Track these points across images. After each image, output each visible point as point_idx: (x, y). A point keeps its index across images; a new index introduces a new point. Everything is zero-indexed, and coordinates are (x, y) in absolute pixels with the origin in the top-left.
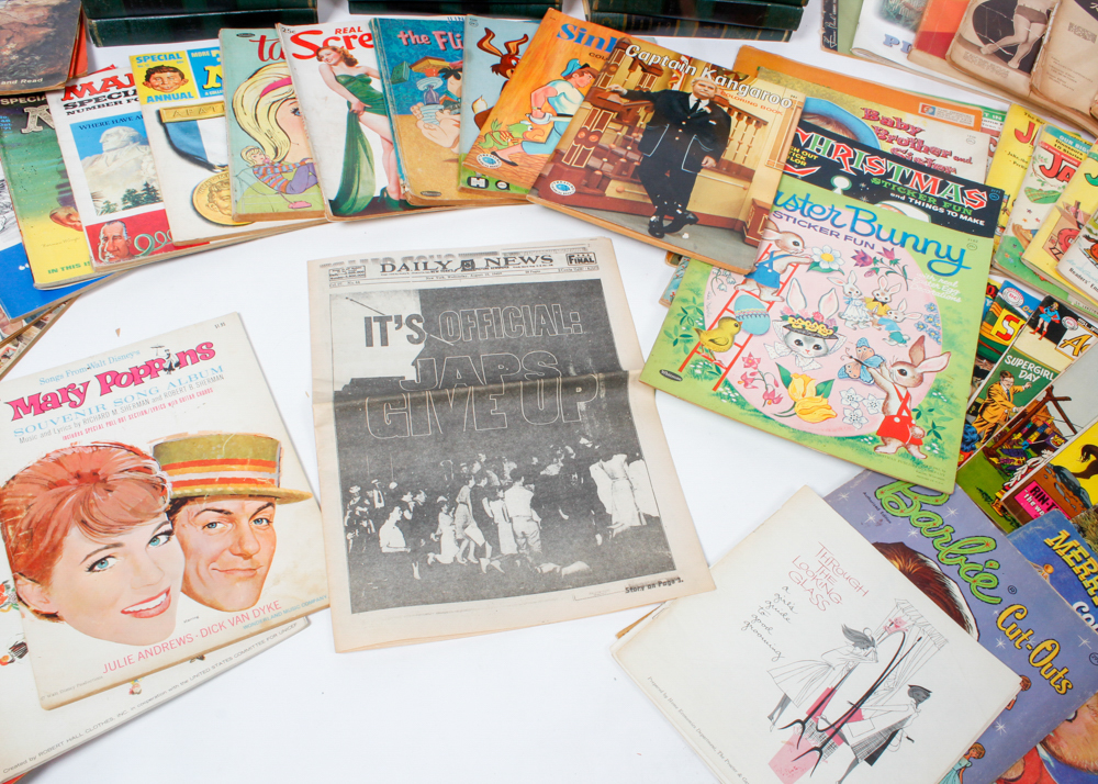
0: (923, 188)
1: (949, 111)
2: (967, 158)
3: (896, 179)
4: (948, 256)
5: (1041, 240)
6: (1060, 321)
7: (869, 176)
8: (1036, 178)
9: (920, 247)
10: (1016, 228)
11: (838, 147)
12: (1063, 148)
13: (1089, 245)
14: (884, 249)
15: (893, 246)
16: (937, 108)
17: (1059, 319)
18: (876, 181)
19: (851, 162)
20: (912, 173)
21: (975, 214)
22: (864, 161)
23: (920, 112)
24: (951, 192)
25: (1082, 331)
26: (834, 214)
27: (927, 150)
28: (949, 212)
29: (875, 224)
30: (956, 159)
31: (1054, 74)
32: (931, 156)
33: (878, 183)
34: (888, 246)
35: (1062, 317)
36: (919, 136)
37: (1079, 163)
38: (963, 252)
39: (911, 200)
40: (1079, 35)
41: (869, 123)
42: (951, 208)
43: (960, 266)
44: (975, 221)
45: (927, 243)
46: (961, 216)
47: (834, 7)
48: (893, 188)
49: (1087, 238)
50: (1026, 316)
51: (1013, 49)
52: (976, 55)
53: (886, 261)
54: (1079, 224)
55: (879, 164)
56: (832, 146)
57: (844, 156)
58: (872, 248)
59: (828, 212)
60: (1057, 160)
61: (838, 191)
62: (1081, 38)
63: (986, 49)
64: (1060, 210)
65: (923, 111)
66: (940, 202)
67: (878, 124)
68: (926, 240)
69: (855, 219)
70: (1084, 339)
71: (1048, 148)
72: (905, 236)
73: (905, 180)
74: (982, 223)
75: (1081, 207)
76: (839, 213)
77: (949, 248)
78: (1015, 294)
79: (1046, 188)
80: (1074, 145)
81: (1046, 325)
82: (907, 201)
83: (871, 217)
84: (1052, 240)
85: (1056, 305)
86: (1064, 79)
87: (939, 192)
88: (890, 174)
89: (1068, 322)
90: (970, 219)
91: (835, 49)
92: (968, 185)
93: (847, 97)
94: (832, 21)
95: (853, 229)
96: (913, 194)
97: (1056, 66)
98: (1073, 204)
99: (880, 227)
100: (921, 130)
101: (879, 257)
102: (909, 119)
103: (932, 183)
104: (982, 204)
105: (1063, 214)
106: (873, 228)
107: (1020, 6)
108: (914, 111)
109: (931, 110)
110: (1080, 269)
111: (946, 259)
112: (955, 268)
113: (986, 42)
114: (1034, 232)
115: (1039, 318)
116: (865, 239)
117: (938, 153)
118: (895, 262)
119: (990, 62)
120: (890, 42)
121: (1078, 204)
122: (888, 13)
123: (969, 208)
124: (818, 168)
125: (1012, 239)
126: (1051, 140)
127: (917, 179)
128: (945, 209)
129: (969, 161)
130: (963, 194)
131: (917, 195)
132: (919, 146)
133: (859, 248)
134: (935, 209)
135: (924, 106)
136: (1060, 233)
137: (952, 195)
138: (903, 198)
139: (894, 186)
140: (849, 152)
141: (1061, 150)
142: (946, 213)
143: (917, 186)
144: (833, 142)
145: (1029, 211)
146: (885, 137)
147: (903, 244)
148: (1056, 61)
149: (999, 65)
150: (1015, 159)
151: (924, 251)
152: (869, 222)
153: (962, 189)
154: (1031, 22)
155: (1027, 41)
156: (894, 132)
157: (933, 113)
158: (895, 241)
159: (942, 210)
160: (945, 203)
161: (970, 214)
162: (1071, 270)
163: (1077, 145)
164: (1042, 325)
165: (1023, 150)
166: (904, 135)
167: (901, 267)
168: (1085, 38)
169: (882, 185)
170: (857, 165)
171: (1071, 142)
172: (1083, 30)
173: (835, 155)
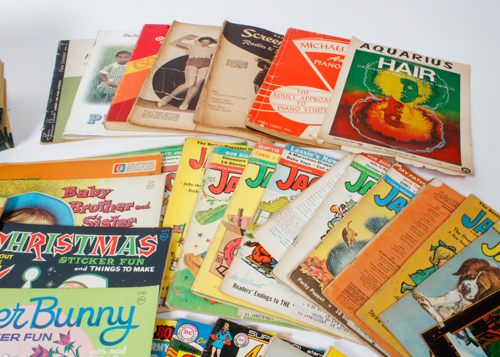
0: (104, 250)
1: (136, 163)
2: (146, 204)
3: (81, 252)
4: (120, 320)
5: (209, 263)
6: (232, 342)
7: (59, 256)
8: (205, 199)
9: (94, 321)
10: (188, 259)
11: (34, 237)
12: (229, 161)
13: (249, 251)
14: (61, 335)
15: (69, 328)
16: (127, 164)
17: (231, 339)
18: (63, 261)
19: (43, 248)
20: (96, 238)
21: (148, 262)
22: (55, 244)
23: (113, 173)
24: (128, 246)
25: (253, 343)
26: (18, 313)
27: (115, 208)
28: (124, 268)
29: (55, 310)
30: (138, 208)
31: (214, 104)
32: (117, 213)
33: (65, 261)
34: (65, 330)
35: (233, 337)
36: (108, 198)
37: (242, 169)
38: (133, 308)
39: (93, 267)
40: (234, 67)
41: (67, 201)
42: (126, 264)
43: (128, 328)
44: (147, 269)
45: (101, 311)
46: (136, 269)
47: (56, 104)
48: (77, 262)
49: (249, 244)
50: (201, 349)
51: (183, 95)
52: (153, 110)
53: (61, 348)
54: (242, 231)
55: (68, 240)
56: (29, 237)
57: (37, 246)
58: (49, 339)
59: (13, 313)
60: (224, 174)
61: (27, 285)
62: (236, 69)
63: (161, 102)
64: (225, 224)
65: (115, 171)
66: (117, 260)
67: (75, 199)
68: (100, 308)
69: (38, 310)
70: (255, 352)
71: (215, 167)
72: (82, 311)
73: (89, 249)
74: (152, 270)
75: (244, 214)
76: (23, 310)
77: (121, 309)
78: (189, 328)
79: (214, 206)
80: (238, 156)
81: (219, 351)
82: (89, 272)
83: (52, 302)
84: (218, 259)
85: (227, 326)
86: (223, 105)
87: (117, 252)
88: (75, 249)
89: (240, 339)
90: (143, 269)
91: (51, 140)
92: (143, 232)
93: (52, 182)
94: (52, 118)
95: (34, 325)
96: (94, 261)
97: (216, 97)
98: (236, 213)
99: (60, 310)
100: (111, 191)
101: (54, 346)
102: (101, 184)
103: (112, 244)
104: (154, 247)
105: (228, 227)
106: (52, 314)
107: (191, 59)
108: (108, 175)
109: (122, 168)
110: (242, 281)
111: (118, 324)
112: (125, 330)
113: (161, 96)
114: (203, 255)
115: (212, 347)
116: (43, 331)
117: (123, 208)
118: (69, 347)
119: (164, 111)
120: (94, 119)
121: (241, 211)
122: (95, 95)
123: (142, 257)
124: (12, 267)
125: (183, 271)
126: (218, 159)
127: (100, 244)
128: (121, 266)
129: (148, 207)
130: (138, 245)
131: (98, 261)
132: (107, 207)
133: (36, 345)
134: (112, 269)
135: (116, 166)
136: (226, 248)
137: (128, 250)
138: (85, 269)
139: (79, 259)
140: (42, 238)
141: (228, 164)
142: (122, 269)
143: (99, 252)
144: (30, 234)
145: (200, 235)
146: (78, 208)
147: (78, 323)
148: (216, 93)
149: (172, 112)
150: (190, 187)
151: (97, 324)
152: (49, 310)
153: (137, 240)
154: (198, 68)
155: (195, 84)
156: (87, 201)
157: (123, 171)
158: (72, 321)
159: (118, 269)
160: (122, 260)
161: (142, 263)
162: (235, 286)
163: (241, 155)
164: (216, 353)
165: (196, 176)
166: (95, 201)
167: (74, 349)
168: (239, 67)
169: (68, 261)
170: (48, 251)
171: (235, 154)
172: (238, 62)
173: (30, 247)
